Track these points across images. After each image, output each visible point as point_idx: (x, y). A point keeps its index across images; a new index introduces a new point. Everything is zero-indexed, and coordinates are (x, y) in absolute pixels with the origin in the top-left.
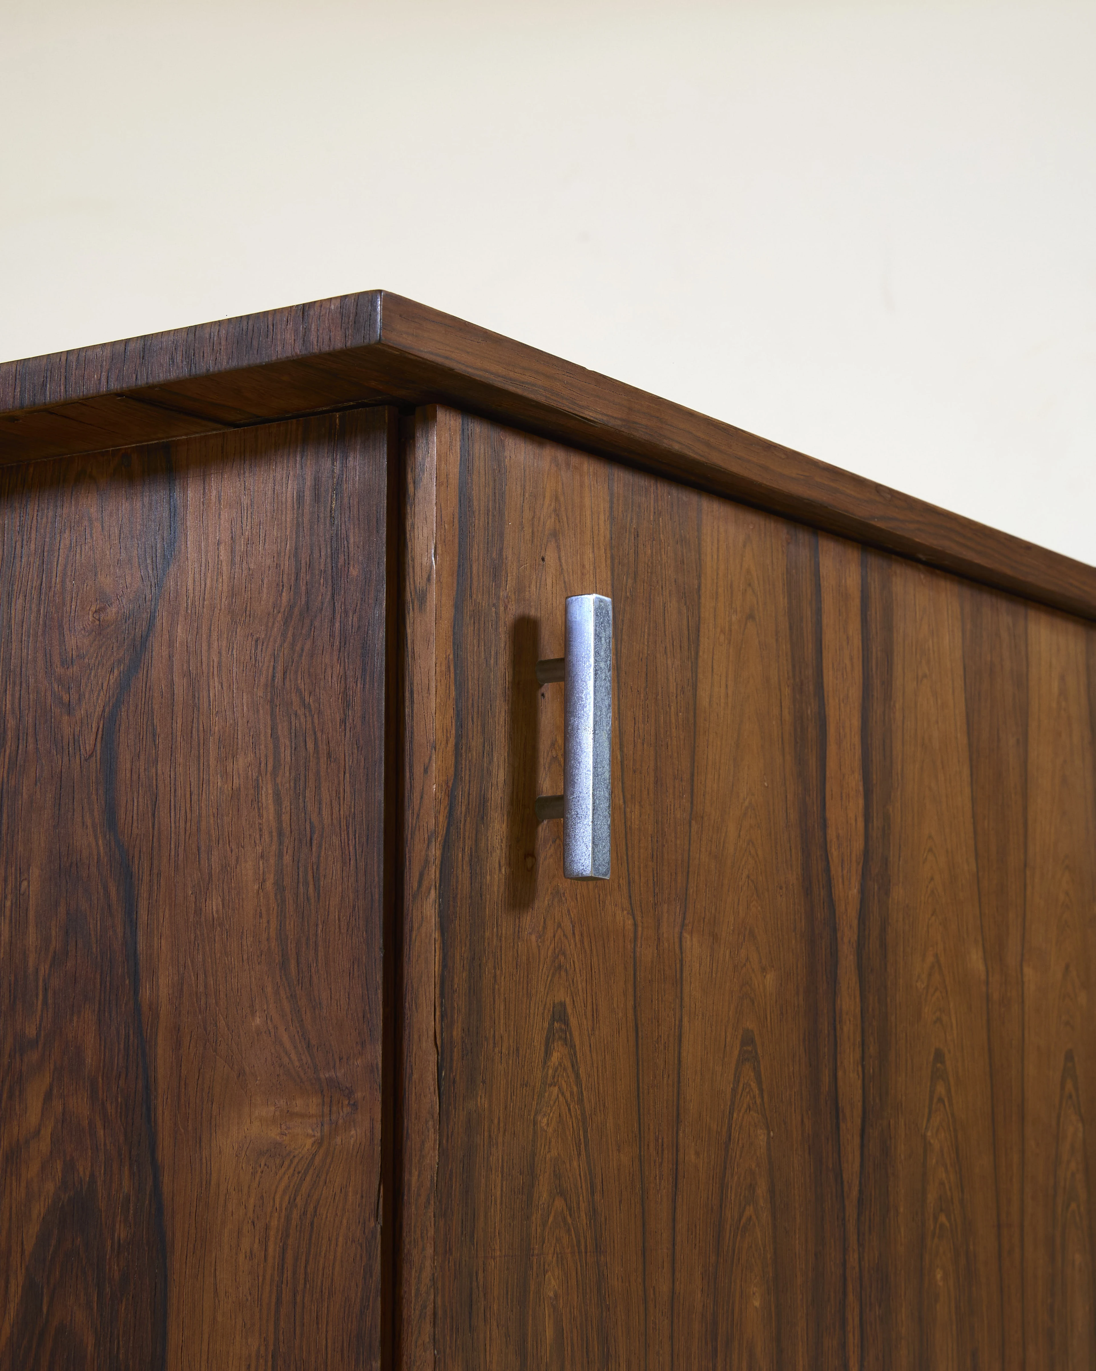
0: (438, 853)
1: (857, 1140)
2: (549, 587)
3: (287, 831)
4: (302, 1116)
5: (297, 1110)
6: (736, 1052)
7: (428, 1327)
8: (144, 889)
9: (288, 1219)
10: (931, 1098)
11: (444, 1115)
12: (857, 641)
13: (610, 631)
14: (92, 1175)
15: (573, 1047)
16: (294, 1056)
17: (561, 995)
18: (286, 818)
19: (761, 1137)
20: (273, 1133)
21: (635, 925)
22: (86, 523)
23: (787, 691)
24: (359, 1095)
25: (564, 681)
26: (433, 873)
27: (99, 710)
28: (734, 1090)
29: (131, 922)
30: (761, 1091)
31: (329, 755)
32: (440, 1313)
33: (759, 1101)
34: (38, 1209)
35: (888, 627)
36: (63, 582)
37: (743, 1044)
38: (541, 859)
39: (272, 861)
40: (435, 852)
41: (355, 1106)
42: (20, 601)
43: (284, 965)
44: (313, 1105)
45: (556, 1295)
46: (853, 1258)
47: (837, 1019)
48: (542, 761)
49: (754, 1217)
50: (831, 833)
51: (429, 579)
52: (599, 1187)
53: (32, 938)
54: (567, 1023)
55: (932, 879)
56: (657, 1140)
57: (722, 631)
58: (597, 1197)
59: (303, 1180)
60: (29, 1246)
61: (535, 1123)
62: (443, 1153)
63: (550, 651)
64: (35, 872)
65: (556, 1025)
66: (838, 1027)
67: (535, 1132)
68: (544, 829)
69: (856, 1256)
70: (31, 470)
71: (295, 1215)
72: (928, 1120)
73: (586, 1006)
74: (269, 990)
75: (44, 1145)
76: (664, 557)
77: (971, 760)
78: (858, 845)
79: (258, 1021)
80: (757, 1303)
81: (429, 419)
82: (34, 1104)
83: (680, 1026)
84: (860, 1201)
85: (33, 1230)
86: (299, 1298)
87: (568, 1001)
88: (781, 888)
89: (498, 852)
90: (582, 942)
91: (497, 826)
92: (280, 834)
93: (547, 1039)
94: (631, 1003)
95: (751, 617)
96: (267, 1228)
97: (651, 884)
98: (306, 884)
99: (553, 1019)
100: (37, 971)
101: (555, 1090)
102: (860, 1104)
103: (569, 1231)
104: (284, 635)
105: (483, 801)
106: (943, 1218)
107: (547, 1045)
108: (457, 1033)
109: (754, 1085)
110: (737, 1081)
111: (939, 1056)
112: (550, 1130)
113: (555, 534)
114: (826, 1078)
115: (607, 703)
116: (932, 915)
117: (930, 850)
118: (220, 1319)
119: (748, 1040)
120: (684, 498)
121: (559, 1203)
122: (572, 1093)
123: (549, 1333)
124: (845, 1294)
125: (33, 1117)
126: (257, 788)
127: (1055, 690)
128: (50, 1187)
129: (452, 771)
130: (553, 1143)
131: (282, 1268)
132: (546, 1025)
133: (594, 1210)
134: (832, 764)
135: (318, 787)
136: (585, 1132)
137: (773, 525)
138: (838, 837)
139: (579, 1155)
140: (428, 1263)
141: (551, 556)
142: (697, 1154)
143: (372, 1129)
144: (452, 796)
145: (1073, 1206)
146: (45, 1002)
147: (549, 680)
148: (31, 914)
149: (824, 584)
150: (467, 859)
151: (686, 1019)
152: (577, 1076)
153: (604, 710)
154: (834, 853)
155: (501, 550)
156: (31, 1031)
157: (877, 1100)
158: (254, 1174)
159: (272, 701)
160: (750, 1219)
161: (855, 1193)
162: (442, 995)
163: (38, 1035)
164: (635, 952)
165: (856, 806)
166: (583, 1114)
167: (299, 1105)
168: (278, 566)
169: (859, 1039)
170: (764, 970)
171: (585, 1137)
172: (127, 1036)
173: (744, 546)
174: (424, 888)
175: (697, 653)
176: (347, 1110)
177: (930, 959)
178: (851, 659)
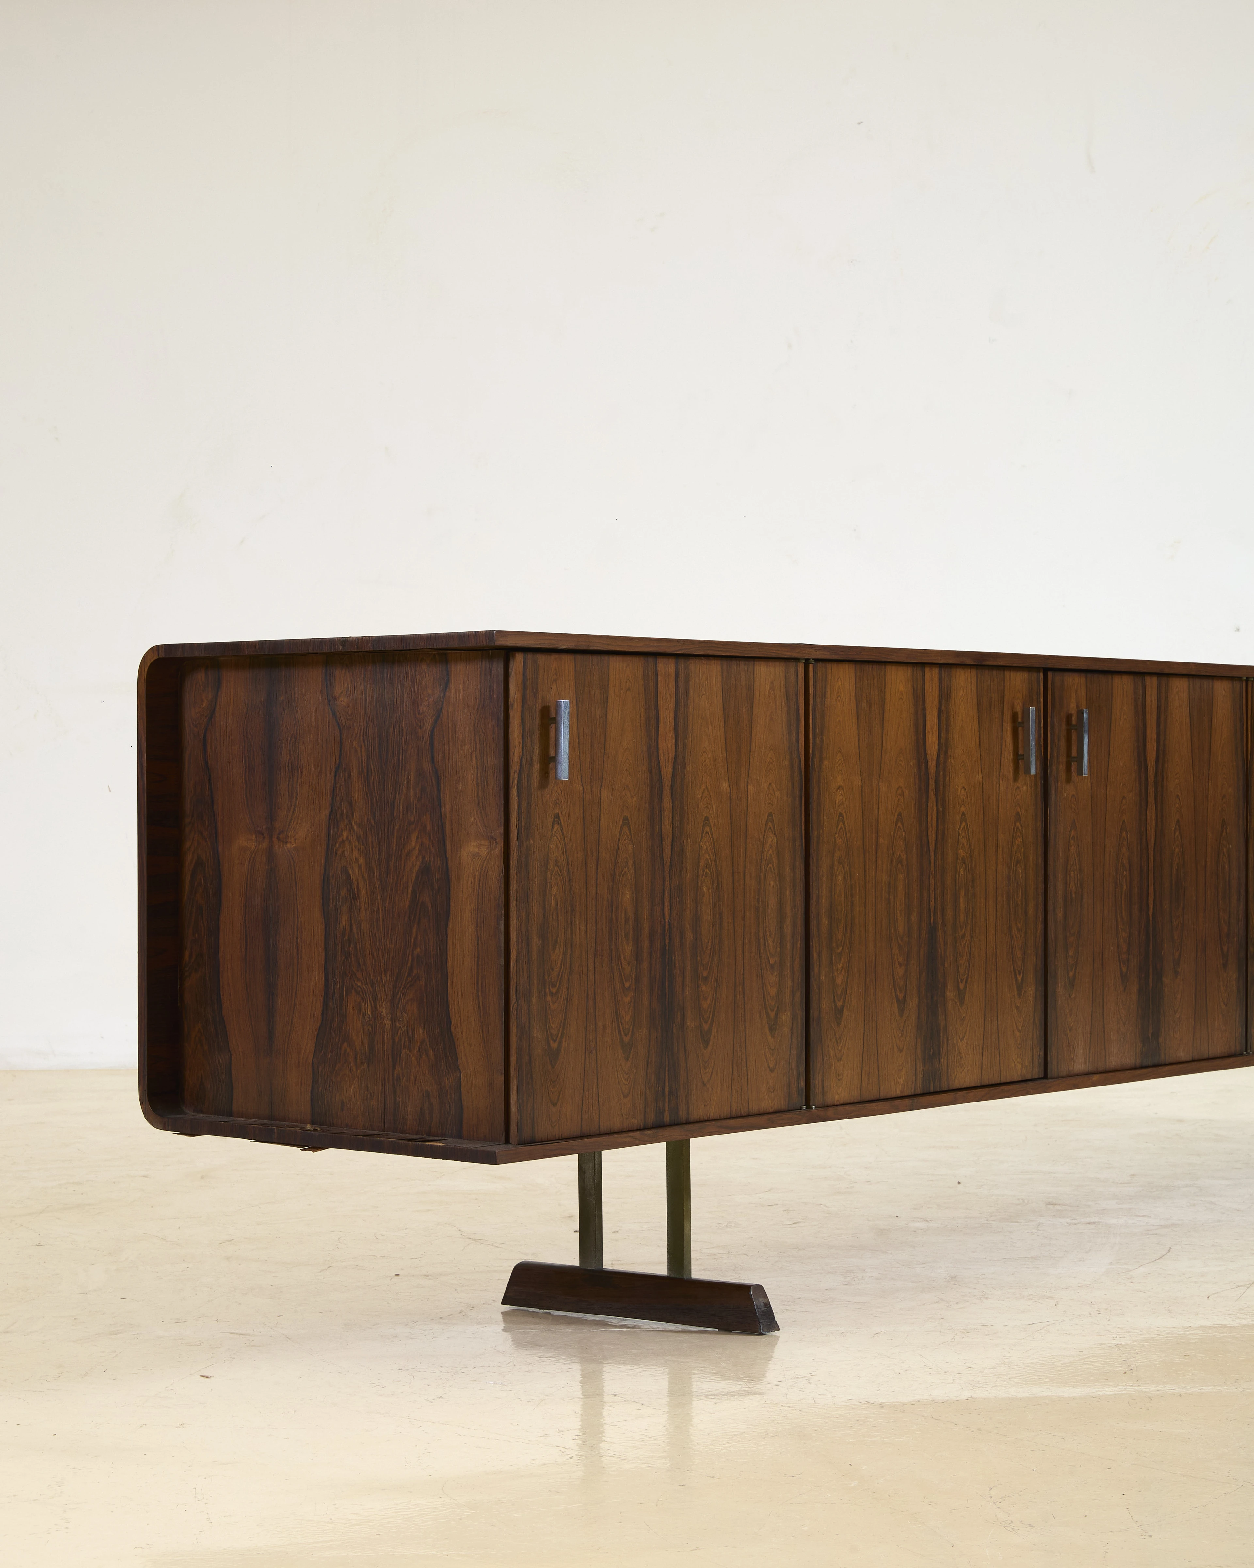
0: (517, 776)
1: (670, 847)
2: (553, 695)
3: (479, 767)
4: (484, 845)
5: (482, 844)
6: (621, 823)
7: (515, 902)
8: (442, 781)
9: (481, 873)
10: (703, 833)
11: (519, 846)
12: (673, 689)
13: (568, 710)
14: (430, 860)
15: (562, 825)
16: (481, 829)
17: (557, 811)
18: (479, 764)
19: (630, 848)
20: (477, 850)
21: (583, 789)
22: (423, 673)
23: (643, 710)
24: (498, 840)
25: (555, 723)
26: (516, 782)
27: (429, 729)
28: (620, 835)
29: (439, 790)
30: (631, 834)
31: (489, 747)
32: (518, 898)
33: (629, 837)
34: (415, 869)
35: (687, 681)
36: (418, 690)
37: (623, 820)
38: (550, 775)
39: (475, 775)
40: (516, 776)
41: (497, 843)
42: (406, 694)
43: (479, 804)
44: (486, 843)
45: (555, 894)
46: (667, 883)
47: (662, 809)
48: (551, 746)
49: (627, 871)
50: (661, 752)
51: (514, 701)
52: (570, 864)
53: (412, 793)
54: (559, 819)
55: (705, 761)
56: (591, 850)
57: (618, 696)
58: (570, 866)
59: (484, 862)
60: (413, 879)
61: (548, 847)
62: (519, 856)
63: (553, 715)
64: (412, 774)
65: (556, 819)
66: (662, 813)
67: (549, 849)
68: (551, 765)
69: (669, 882)
70: (408, 656)
71: (482, 872)
72: (701, 839)
73: (566, 813)
74: (475, 811)
75: (417, 851)
76: (595, 678)
77: (725, 719)
78: (672, 755)
79: (472, 819)
80: (628, 896)
81: (514, 656)
82: (414, 840)
83: (600, 817)
84: (671, 865)
85: (414, 875)
86: (483, 894)
87: (560, 812)
88: (639, 772)
89: (536, 774)
90: (564, 795)
91: (536, 766)
92: (477, 768)
93: (553, 823)
94: (582, 811)
95: (629, 689)
96: (475, 875)
97: (589, 776)
98: (484, 782)
99: (555, 818)
100: (413, 802)
101: (556, 837)
102: (671, 836)
103: (560, 876)
104: (478, 712)
105: (531, 760)
106: (707, 870)
107: (552, 825)
108: (523, 824)
109: (628, 832)
110: (621, 831)
111: (707, 818)
112: (554, 849)
113: (555, 680)
114: (657, 829)
115: (567, 731)
116: (705, 773)
117: (705, 752)
118: (464, 900)
119: (626, 819)
120: (603, 658)
121: (557, 869)
122: (561, 838)
123: (553, 904)
124: (664, 894)
125: (413, 844)
126: (471, 755)
127: (768, 687)
128: (418, 863)
129: (521, 754)
130: (554, 852)
131: (479, 886)
132: (552, 820)
133: (569, 871)
134: (661, 729)
135: (487, 755)
136: (565, 848)
137: (638, 658)
138: (663, 753)
139: (563, 855)
140: (515, 885)
141: (554, 687)
142: (606, 853)
143: (501, 849)
144: (521, 760)
145: (770, 865)
146: (416, 812)
147: (552, 723)
148: (411, 785)
149: (659, 673)
150: (526, 776)
151: (602, 814)
152: (563, 833)
153: (566, 733)
154: (662, 758)
155: (537, 689)
156: (412, 819)
157: (679, 834)
158: (472, 861)
159: (475, 731)
160: (626, 872)
161: (668, 863)
162: (518, 814)
163: (414, 821)
164: (583, 796)
165: (671, 743)
166: (565, 844)
167: (483, 842)
168: (476, 692)
169: (671, 815)
170: (632, 797)
171: (566, 850)
172: (438, 822)
173: (626, 668)
174: (513, 786)
175: (607, 705)
176: (495, 844)
177: (703, 787)
178: (670, 695)
